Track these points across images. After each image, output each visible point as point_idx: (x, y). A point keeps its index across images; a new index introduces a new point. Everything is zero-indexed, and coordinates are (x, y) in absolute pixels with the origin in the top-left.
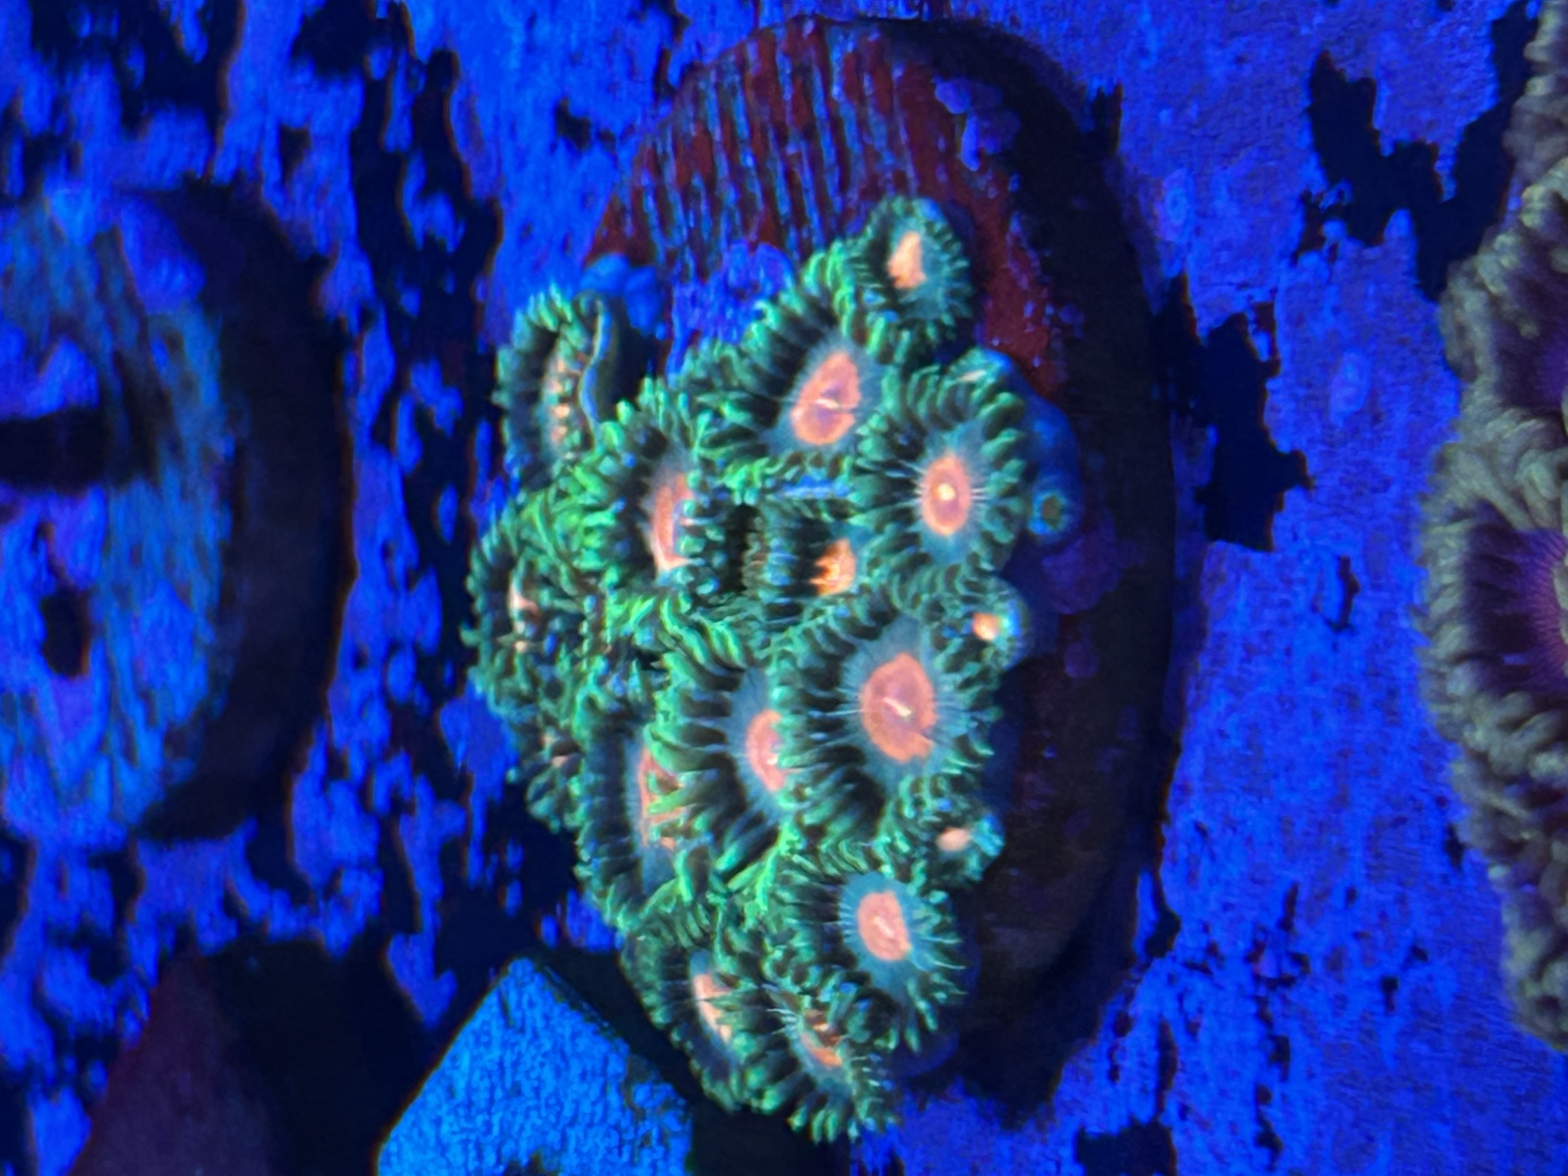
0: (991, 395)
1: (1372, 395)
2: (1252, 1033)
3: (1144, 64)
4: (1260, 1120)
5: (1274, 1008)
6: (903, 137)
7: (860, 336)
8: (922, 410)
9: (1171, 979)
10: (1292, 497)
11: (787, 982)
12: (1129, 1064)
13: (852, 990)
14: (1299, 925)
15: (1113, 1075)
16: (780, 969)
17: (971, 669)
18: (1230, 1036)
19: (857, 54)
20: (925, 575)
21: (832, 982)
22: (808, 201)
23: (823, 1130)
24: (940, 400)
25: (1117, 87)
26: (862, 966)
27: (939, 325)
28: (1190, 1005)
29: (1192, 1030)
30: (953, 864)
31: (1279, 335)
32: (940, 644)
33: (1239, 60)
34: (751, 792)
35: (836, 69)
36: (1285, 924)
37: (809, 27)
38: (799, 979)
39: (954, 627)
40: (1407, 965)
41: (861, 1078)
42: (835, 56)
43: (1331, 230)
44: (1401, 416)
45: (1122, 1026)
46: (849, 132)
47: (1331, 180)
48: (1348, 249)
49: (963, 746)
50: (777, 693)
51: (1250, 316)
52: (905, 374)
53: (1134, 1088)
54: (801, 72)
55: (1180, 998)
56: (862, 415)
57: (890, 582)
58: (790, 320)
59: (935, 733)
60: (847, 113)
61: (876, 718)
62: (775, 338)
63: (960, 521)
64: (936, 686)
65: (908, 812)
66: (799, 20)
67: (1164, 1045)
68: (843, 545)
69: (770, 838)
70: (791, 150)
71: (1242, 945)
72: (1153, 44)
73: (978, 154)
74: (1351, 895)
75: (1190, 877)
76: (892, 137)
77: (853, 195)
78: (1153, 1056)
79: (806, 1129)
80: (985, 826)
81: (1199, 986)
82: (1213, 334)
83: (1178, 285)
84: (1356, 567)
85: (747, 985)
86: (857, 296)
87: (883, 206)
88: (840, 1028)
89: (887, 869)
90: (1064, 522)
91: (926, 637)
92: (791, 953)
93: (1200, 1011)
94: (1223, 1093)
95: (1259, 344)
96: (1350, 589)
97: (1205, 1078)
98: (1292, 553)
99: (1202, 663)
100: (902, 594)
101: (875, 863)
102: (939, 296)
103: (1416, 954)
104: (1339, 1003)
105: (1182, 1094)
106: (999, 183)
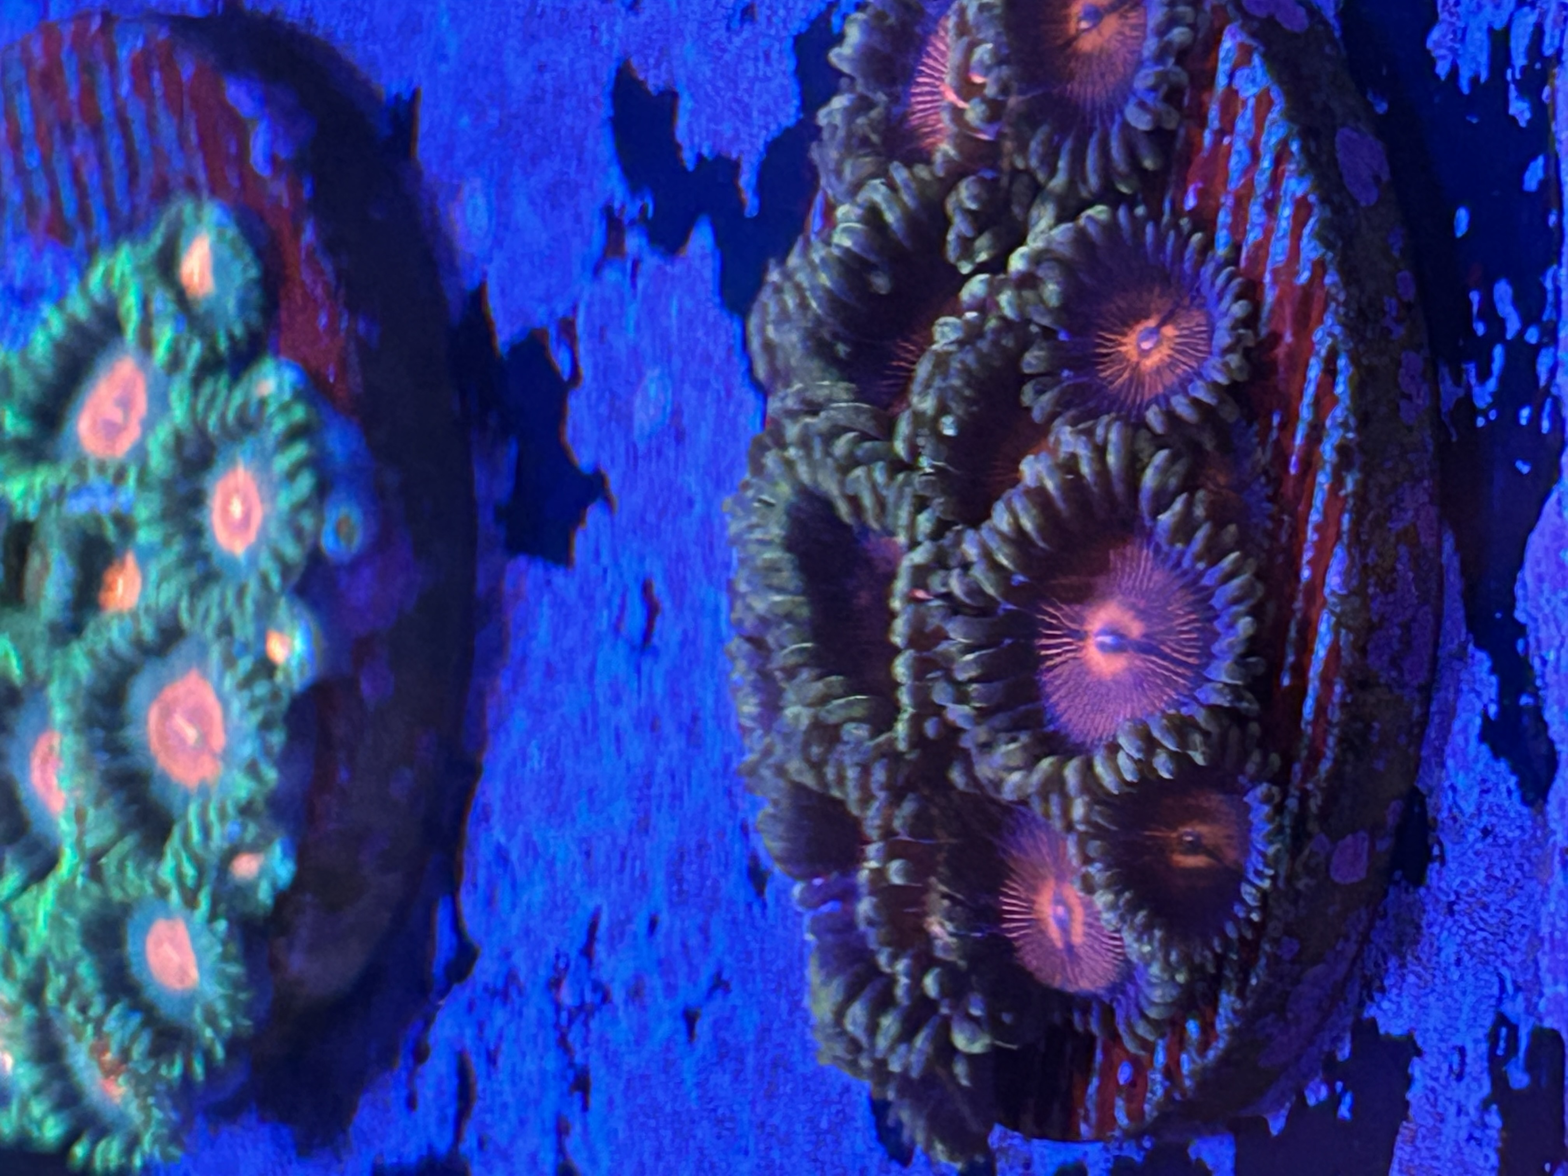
0: (285, 408)
1: (677, 413)
2: (551, 1063)
3: (443, 68)
4: (560, 1150)
5: (574, 1036)
6: (193, 137)
7: (146, 343)
8: (212, 421)
9: (471, 1007)
10: (594, 515)
11: (71, 1010)
12: (426, 1092)
13: (136, 1020)
14: (600, 950)
15: (411, 1103)
16: (64, 999)
17: (261, 689)
18: (530, 1066)
19: (147, 53)
20: (214, 593)
21: (117, 1010)
22: (96, 204)
23: (106, 1160)
24: (231, 416)
25: (415, 94)
26: (150, 993)
27: (231, 337)
28: (490, 1034)
29: (491, 1059)
30: (246, 890)
31: (582, 349)
32: (229, 662)
33: (541, 69)
34: (32, 813)
35: (124, 69)
36: (587, 952)
37: (96, 23)
38: (83, 1009)
39: (246, 647)
40: (710, 995)
41: (145, 1109)
42: (123, 54)
43: (633, 242)
44: (704, 435)
45: (419, 1055)
46: (138, 131)
47: (634, 191)
48: (651, 262)
49: (252, 770)
50: (60, 714)
51: (552, 332)
52: (196, 383)
53: (432, 1120)
54: (87, 69)
55: (480, 1026)
56: (148, 426)
57: (178, 599)
58: (75, 327)
59: (227, 756)
60: (135, 114)
61: (163, 738)
62: (59, 347)
63: (252, 536)
64: (225, 704)
65: (196, 836)
66: (86, 18)
67: (463, 1074)
68: (130, 559)
69: (51, 863)
70: (77, 151)
71: (543, 972)
72: (452, 47)
73: (272, 160)
74: (653, 925)
75: (490, 901)
76: (182, 139)
77: (143, 199)
78: (451, 1085)
79: (89, 1158)
80: (277, 850)
81: (500, 1016)
82: (514, 350)
83: (478, 298)
84: (659, 587)
85: (28, 1012)
86: (145, 304)
87: (173, 211)
88: (125, 1054)
89: (175, 897)
90: (357, 541)
91: (215, 653)
92: (73, 983)
93: (500, 1037)
94: (522, 1122)
95: (561, 361)
96: (651, 610)
97: (505, 1106)
98: (595, 571)
99: (502, 684)
100: (192, 612)
101: (163, 892)
102: (231, 304)
103: (719, 984)
104: (642, 1034)
105: (483, 1125)
106: (294, 188)
